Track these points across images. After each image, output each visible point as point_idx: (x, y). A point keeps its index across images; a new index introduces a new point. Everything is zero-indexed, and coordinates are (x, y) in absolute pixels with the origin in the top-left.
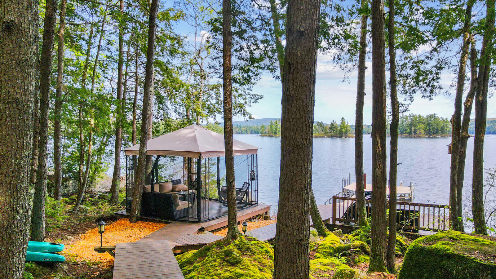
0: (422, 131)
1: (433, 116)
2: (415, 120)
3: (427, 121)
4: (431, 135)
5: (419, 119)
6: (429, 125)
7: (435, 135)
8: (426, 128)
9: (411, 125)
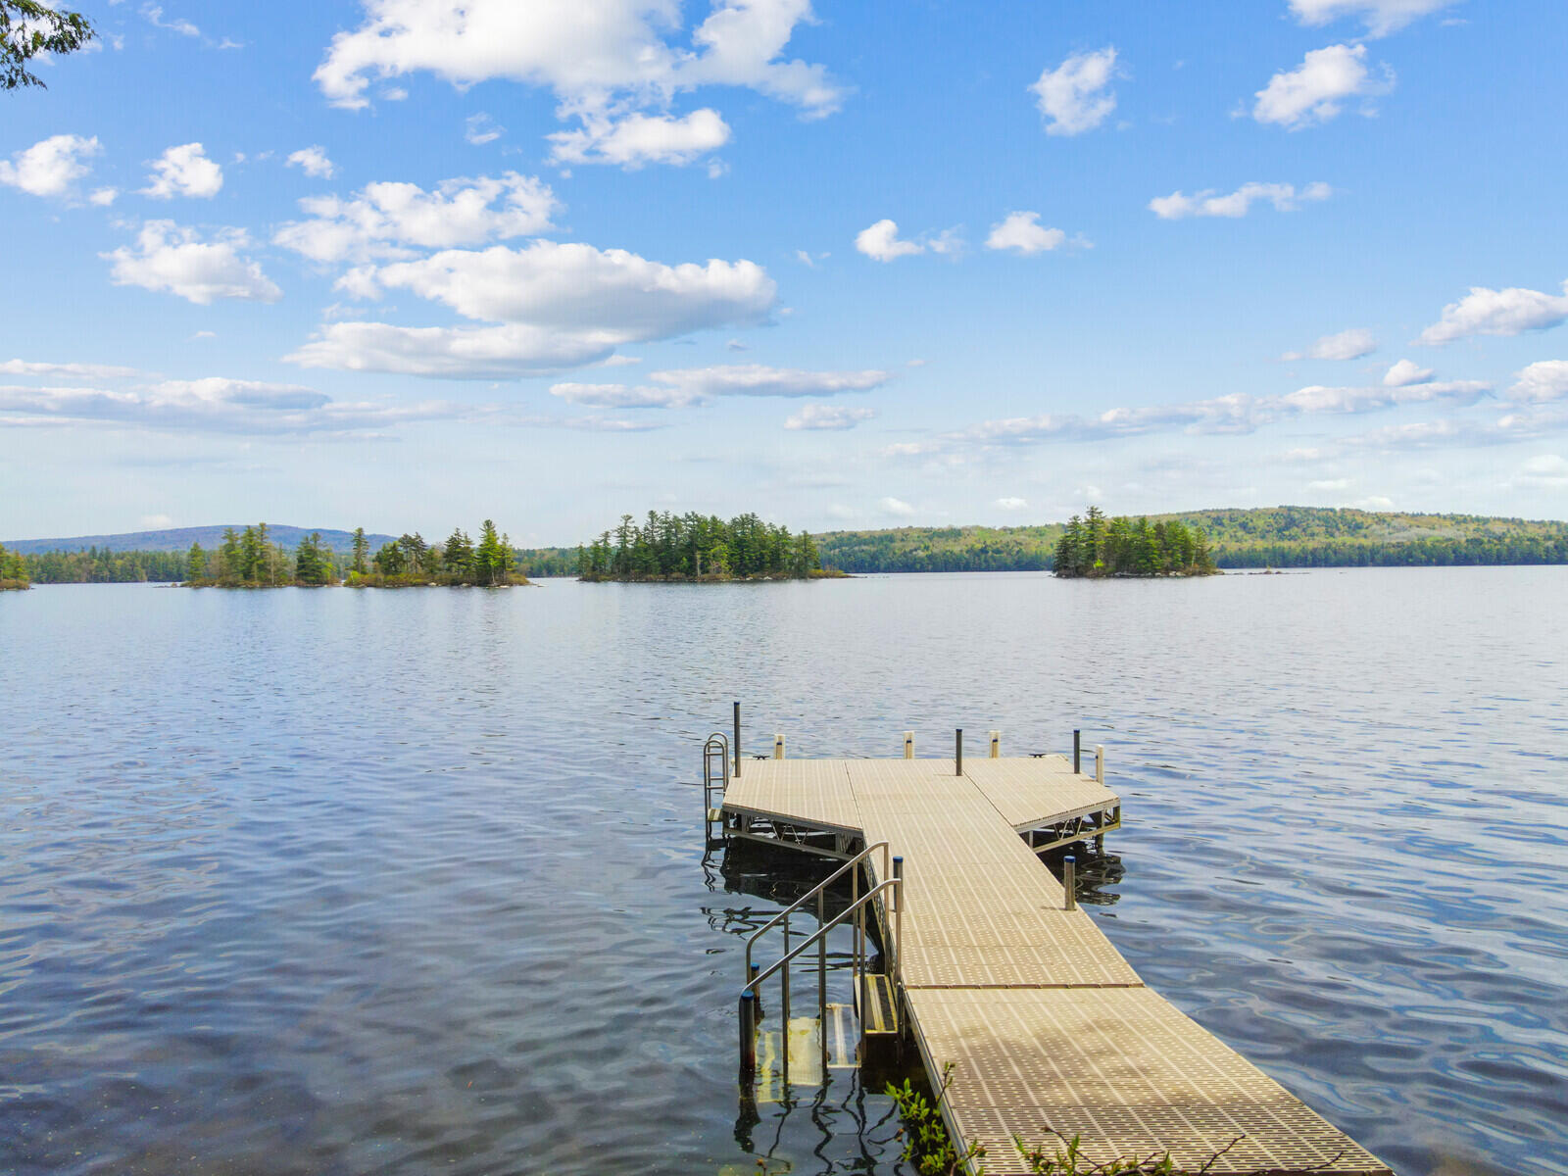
0: (723, 563)
1: (747, 522)
2: (704, 530)
3: (735, 535)
4: (745, 575)
5: (713, 530)
6: (740, 544)
7: (756, 575)
8: (732, 555)
9: (691, 547)
